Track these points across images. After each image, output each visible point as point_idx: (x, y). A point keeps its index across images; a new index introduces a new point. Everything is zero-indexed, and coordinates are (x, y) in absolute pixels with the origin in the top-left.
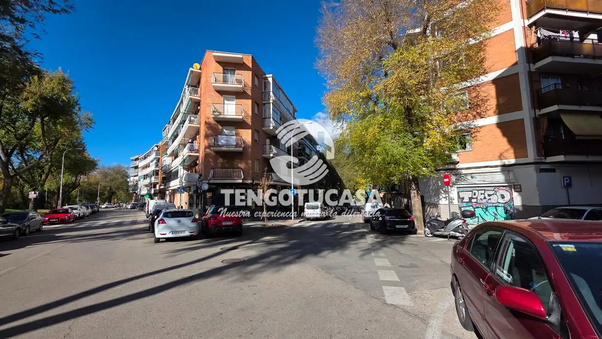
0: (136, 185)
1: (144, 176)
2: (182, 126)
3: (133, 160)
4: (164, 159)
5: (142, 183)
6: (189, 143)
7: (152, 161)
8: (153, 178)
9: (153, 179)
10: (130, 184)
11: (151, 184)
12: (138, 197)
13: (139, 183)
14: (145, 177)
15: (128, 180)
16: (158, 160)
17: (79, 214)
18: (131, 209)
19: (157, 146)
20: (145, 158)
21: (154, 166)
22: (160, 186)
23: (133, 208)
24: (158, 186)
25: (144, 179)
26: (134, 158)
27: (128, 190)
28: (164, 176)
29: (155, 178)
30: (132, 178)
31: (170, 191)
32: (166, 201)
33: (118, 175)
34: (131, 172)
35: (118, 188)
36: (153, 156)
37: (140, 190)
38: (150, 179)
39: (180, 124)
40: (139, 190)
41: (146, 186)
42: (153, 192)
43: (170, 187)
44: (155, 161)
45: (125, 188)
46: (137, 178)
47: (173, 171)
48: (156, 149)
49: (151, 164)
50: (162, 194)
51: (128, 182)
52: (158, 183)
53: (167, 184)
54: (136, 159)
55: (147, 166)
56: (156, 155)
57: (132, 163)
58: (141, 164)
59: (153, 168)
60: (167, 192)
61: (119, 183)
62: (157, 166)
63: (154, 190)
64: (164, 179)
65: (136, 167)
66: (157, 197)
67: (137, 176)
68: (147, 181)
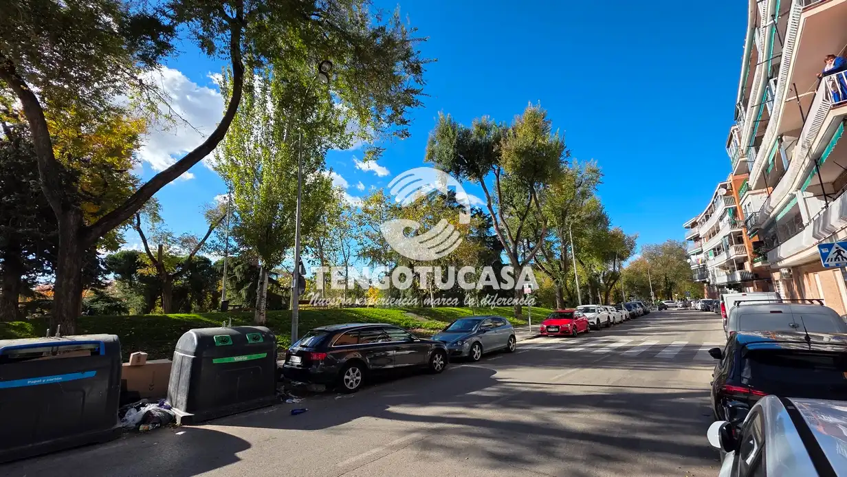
0: (704, 268)
1: (714, 249)
2: (776, 82)
3: (687, 228)
4: (747, 202)
5: (714, 263)
6: (826, 74)
7: (721, 219)
8: (732, 251)
9: (733, 253)
10: (693, 267)
11: (730, 262)
12: (714, 289)
13: (708, 264)
14: (717, 251)
15: (689, 261)
16: (735, 213)
17: (598, 319)
18: (702, 310)
19: (725, 186)
20: (707, 217)
21: (728, 226)
22: (753, 262)
23: (706, 308)
24: (747, 265)
25: (715, 255)
26: (688, 223)
27: (692, 279)
28: (756, 239)
29: (736, 249)
30: (694, 258)
31: (785, 271)
32: (778, 295)
33: (671, 257)
34: (691, 248)
35: (676, 276)
36: (721, 207)
37: (713, 276)
38: (727, 252)
39: (767, 80)
40: (710, 277)
41: (723, 267)
42: (738, 278)
43: (781, 260)
44: (727, 217)
45: (688, 274)
46: (702, 256)
47: (779, 218)
48: (724, 191)
49: (721, 224)
50: (763, 280)
51: (689, 265)
52: (746, 259)
53: (769, 255)
54: (694, 225)
55: (714, 232)
56: (726, 204)
57: (686, 233)
58: (703, 230)
59: (726, 229)
60: (776, 276)
61: (677, 267)
62: (734, 224)
63: (741, 275)
64: (757, 245)
65: (697, 238)
66: (751, 288)
67: (701, 252)
68: (722, 258)
